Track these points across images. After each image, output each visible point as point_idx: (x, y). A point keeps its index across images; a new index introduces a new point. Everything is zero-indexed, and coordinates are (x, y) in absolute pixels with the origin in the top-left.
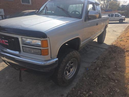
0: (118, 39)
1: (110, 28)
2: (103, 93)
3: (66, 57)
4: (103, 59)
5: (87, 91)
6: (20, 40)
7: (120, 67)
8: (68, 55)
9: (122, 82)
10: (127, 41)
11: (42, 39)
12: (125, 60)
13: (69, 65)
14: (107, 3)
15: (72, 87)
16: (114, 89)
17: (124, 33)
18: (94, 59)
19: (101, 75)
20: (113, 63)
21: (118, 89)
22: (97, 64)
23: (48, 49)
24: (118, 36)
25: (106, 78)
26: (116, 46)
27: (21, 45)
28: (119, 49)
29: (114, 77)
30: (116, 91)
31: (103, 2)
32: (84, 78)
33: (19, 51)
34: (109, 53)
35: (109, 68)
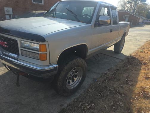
0: (139, 49)
1: (133, 36)
2: (106, 106)
3: (68, 64)
4: (116, 71)
5: (89, 102)
6: (18, 42)
7: (131, 81)
8: (71, 62)
9: (129, 96)
10: (148, 53)
11: (41, 43)
12: (139, 73)
13: (73, 73)
14: (134, 7)
15: (75, 98)
16: (119, 103)
17: (148, 43)
18: (106, 70)
19: (108, 88)
20: (125, 75)
21: (122, 103)
22: (107, 76)
23: (47, 54)
24: (140, 46)
25: (113, 92)
26: (134, 57)
27: (20, 48)
28: (136, 61)
29: (122, 91)
30: (119, 105)
31: (130, 5)
32: (90, 90)
33: (18, 54)
34: (124, 65)
35: (119, 80)
